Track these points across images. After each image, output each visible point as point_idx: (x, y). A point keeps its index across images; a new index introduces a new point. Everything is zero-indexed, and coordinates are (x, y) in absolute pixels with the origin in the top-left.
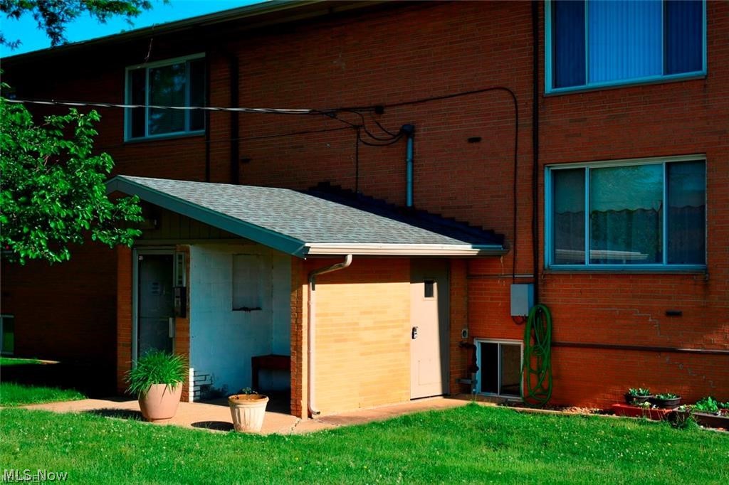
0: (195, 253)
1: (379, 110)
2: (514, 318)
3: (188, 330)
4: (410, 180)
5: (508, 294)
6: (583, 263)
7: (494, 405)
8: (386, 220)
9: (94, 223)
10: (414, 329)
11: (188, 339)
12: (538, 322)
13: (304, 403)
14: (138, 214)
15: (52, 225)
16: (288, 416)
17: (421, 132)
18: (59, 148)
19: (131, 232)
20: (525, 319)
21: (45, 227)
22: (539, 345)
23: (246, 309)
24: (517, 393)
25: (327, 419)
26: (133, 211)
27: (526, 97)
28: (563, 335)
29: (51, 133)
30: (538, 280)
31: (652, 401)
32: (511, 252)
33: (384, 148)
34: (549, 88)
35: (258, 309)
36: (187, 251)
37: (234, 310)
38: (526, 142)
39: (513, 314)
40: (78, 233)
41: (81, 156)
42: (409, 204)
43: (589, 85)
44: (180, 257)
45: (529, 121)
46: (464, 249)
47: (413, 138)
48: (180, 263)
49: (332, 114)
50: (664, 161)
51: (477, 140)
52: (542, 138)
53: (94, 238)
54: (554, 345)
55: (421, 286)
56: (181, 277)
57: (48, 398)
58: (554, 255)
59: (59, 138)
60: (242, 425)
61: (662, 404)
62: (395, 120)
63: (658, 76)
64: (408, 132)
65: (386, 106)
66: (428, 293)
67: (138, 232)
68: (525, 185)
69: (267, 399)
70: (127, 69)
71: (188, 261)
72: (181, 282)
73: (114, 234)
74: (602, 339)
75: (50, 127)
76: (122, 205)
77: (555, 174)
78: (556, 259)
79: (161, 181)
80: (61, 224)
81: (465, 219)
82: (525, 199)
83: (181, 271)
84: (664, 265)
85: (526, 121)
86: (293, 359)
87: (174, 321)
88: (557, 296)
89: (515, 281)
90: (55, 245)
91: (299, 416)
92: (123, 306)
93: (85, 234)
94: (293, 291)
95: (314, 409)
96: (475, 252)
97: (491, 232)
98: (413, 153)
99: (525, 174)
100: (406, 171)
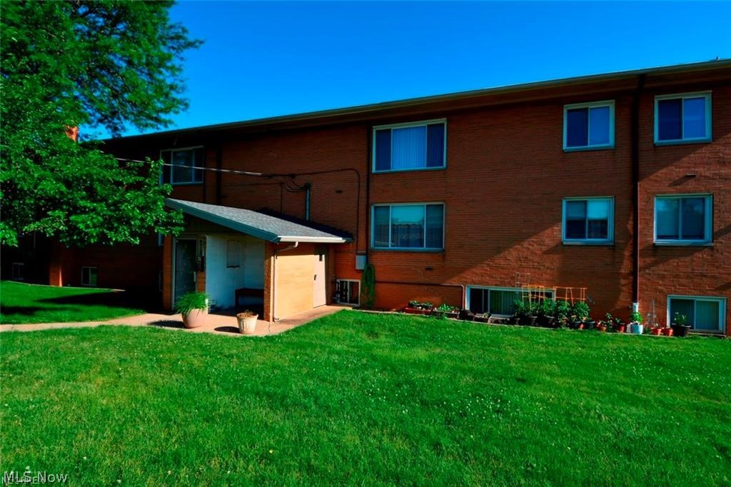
0: (209, 239)
1: (293, 176)
2: (357, 270)
3: (205, 278)
4: (308, 207)
5: (355, 259)
6: (388, 246)
7: (350, 309)
8: (305, 227)
9: (156, 223)
10: (315, 276)
11: (205, 283)
12: (368, 273)
13: (271, 314)
14: (181, 219)
15: (133, 223)
16: (263, 321)
17: (313, 187)
18: (135, 181)
19: (178, 228)
20: (362, 271)
21: (128, 223)
22: (369, 283)
23: (234, 267)
24: (357, 303)
25: (282, 322)
26: (179, 218)
27: (364, 174)
28: (380, 277)
29: (130, 172)
30: (368, 253)
31: (423, 307)
32: (356, 242)
33: (296, 193)
34: (374, 170)
35: (238, 266)
36: (205, 238)
37: (228, 267)
38: (363, 193)
39: (357, 268)
40: (145, 228)
41: (152, 184)
42: (307, 219)
43: (392, 170)
44: (201, 241)
45: (365, 184)
46: (339, 240)
47: (309, 189)
48: (201, 245)
49: (270, 177)
50: (426, 204)
51: (340, 192)
52: (371, 192)
53: (156, 231)
54: (376, 282)
55: (318, 256)
56: (201, 251)
57: (123, 314)
58: (375, 243)
59: (135, 175)
60: (245, 330)
61: (426, 308)
62: (300, 181)
63: (424, 168)
64: (307, 187)
65: (298, 175)
66: (321, 260)
67: (182, 229)
68: (363, 211)
69: (257, 316)
70: (161, 151)
71: (205, 243)
72: (201, 254)
73: (168, 229)
74: (397, 279)
75: (129, 169)
76: (173, 214)
77: (376, 208)
78: (375, 245)
79: (191, 203)
80: (138, 223)
81: (334, 226)
82: (362, 218)
83: (201, 248)
84: (425, 248)
85: (364, 184)
86: (265, 292)
87: (197, 274)
88: (377, 261)
89: (357, 254)
90: (133, 234)
91: (269, 321)
92: (166, 266)
93: (151, 229)
94: (266, 259)
95: (275, 317)
96: (344, 241)
97: (346, 232)
98: (310, 196)
99: (362, 207)
100: (306, 204)
